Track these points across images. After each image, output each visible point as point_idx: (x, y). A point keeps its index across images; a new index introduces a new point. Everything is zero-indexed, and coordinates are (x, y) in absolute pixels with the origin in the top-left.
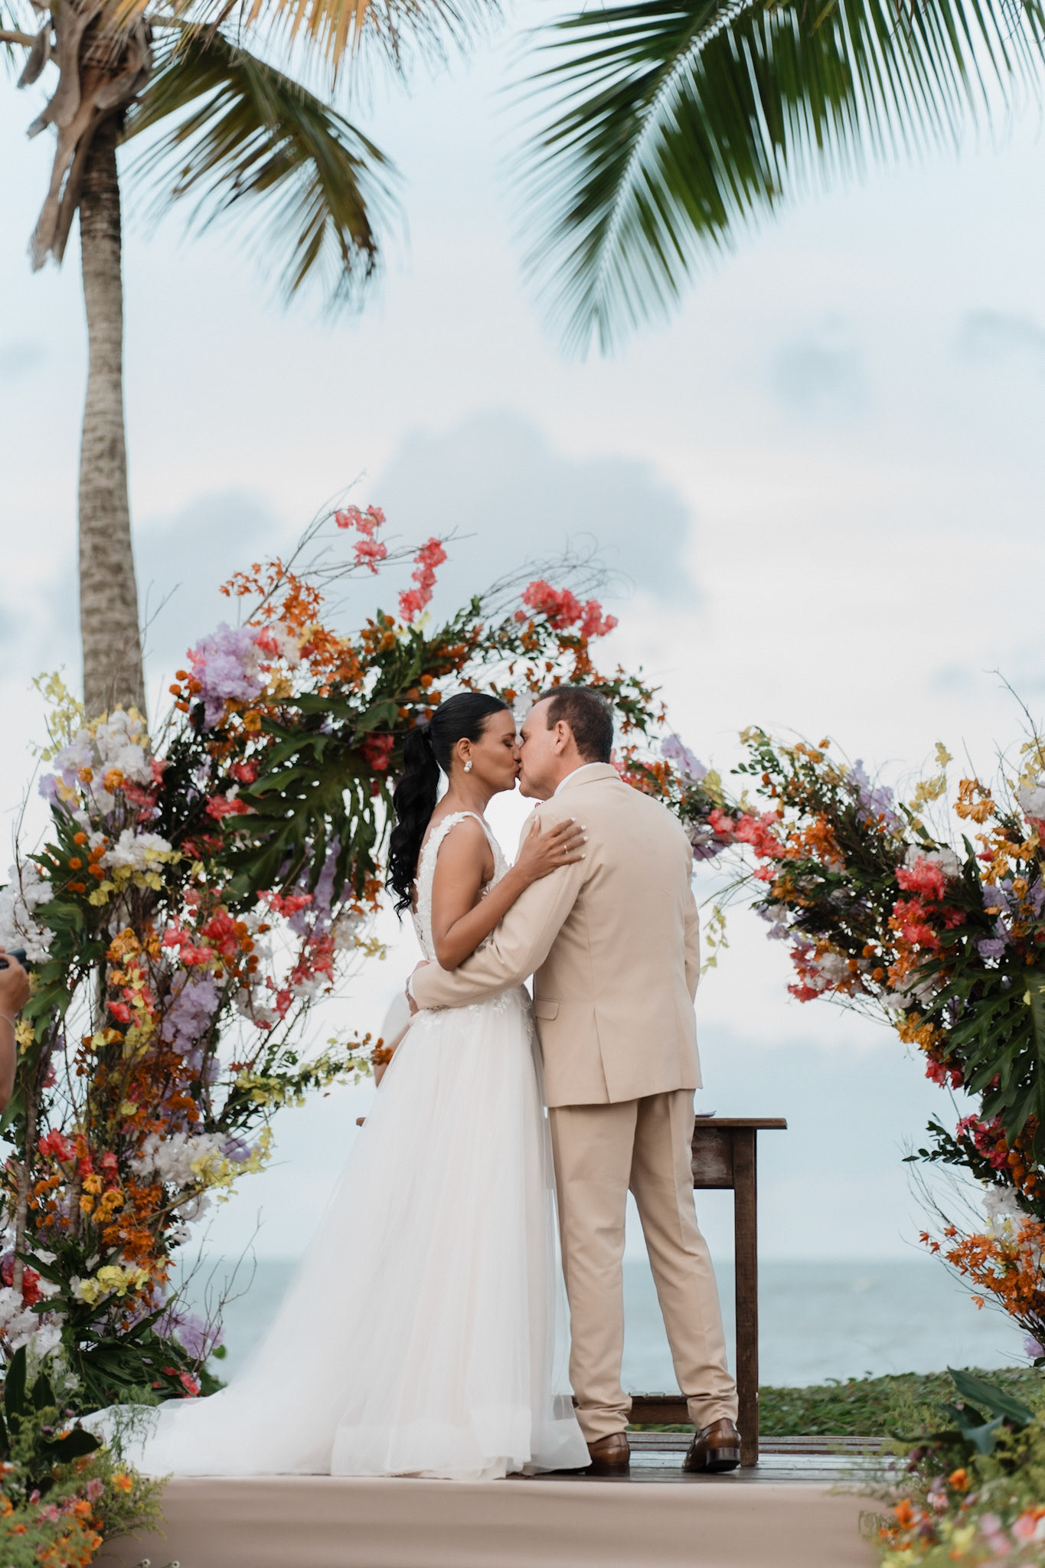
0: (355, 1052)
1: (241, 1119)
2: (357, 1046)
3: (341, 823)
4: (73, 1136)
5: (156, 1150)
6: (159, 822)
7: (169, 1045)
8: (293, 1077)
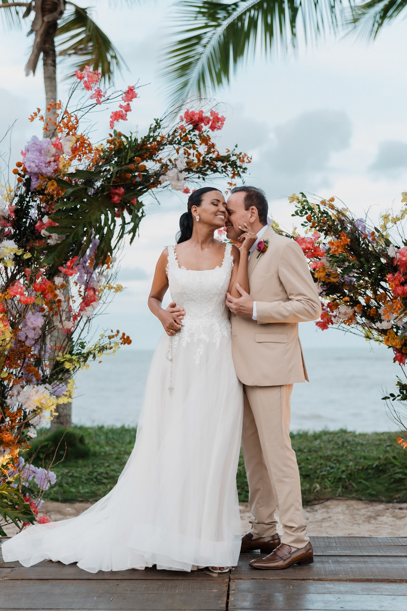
0: (112, 340)
1: (60, 376)
2: (113, 337)
3: (99, 230)
6: (13, 235)
7: (24, 342)
8: (84, 353)
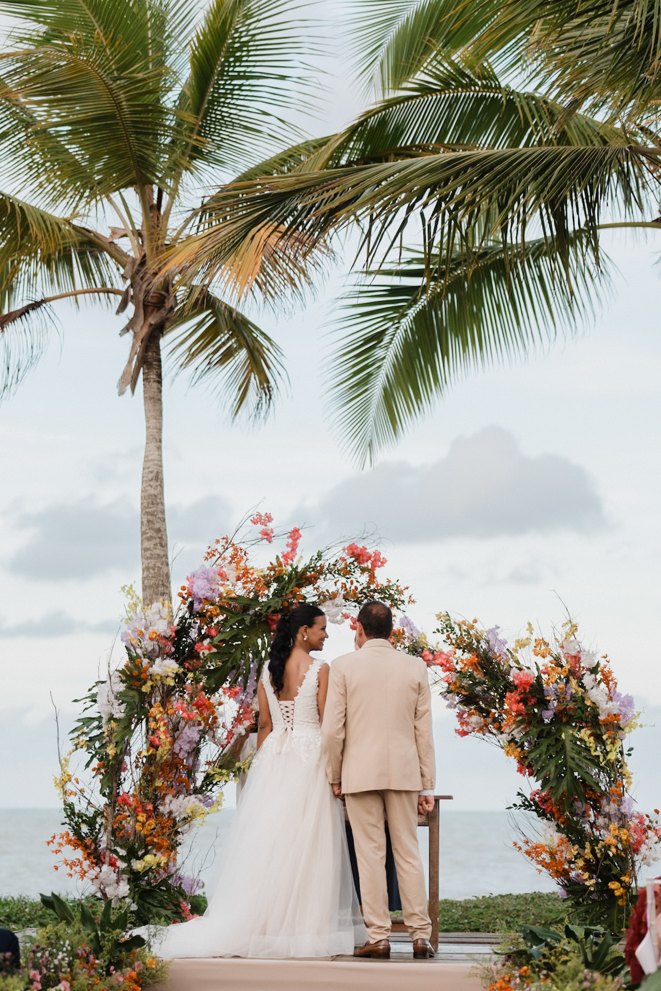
1: (209, 788)
3: (257, 654)
4: (134, 796)
5: (171, 802)
6: (173, 654)
7: (177, 754)
